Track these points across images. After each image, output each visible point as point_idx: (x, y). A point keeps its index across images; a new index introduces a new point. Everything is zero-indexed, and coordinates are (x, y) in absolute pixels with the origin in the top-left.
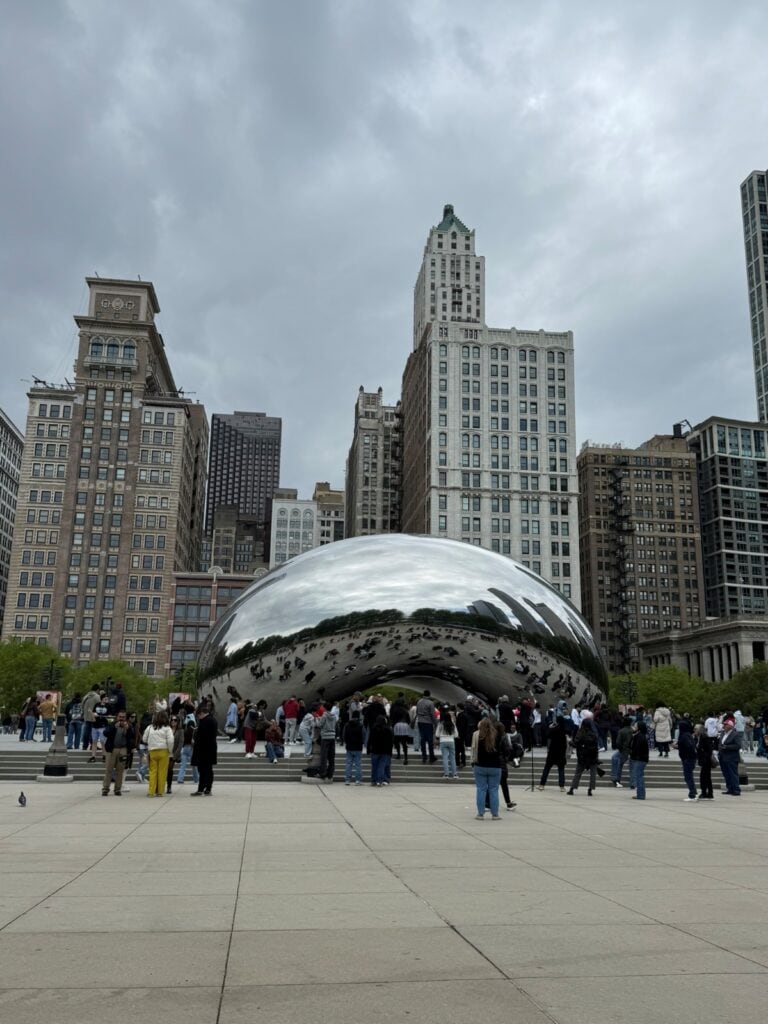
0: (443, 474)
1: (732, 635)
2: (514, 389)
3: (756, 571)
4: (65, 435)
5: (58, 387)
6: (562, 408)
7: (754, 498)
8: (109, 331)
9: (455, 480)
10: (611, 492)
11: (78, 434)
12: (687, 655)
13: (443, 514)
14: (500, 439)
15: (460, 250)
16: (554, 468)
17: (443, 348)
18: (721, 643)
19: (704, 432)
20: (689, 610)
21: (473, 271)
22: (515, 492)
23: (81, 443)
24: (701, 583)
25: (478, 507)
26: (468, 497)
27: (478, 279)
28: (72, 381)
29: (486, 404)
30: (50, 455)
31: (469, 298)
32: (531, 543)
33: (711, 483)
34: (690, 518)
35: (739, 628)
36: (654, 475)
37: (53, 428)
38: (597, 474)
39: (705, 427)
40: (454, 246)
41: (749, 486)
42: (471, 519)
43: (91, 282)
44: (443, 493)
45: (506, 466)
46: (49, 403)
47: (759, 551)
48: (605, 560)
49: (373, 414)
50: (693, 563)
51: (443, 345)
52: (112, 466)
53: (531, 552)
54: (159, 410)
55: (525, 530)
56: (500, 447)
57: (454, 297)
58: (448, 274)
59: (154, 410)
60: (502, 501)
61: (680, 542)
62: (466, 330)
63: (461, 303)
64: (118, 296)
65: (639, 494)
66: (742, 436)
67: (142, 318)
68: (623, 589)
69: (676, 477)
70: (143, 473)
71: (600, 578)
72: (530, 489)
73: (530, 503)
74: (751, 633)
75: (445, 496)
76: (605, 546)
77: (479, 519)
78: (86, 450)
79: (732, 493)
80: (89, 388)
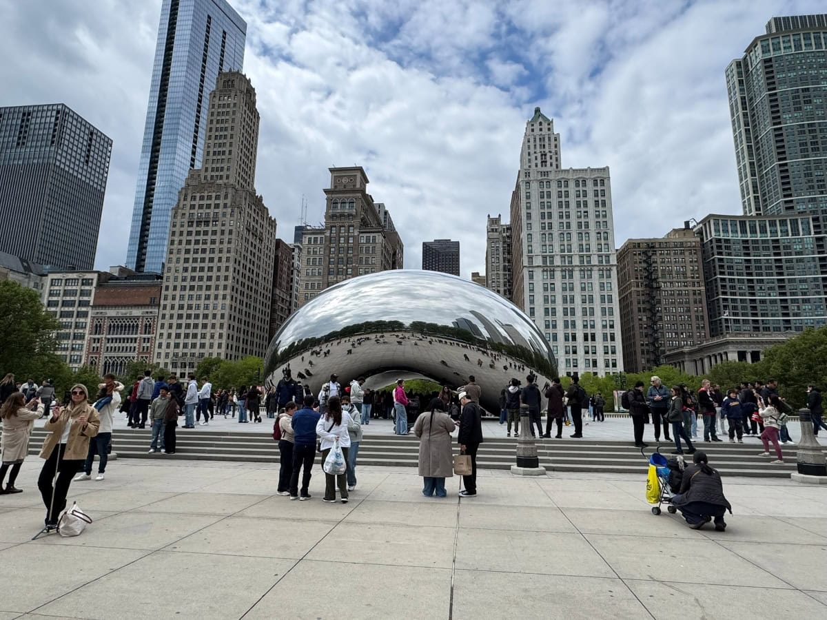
0: (530, 258)
1: (723, 347)
2: (573, 205)
3: (744, 308)
4: (321, 253)
5: (317, 228)
6: (604, 213)
7: (741, 263)
8: (341, 195)
9: (538, 261)
10: (644, 265)
11: (327, 251)
12: (695, 361)
13: (531, 282)
14: (565, 235)
15: (545, 132)
16: (600, 250)
17: (528, 184)
18: (716, 353)
19: (705, 225)
20: (698, 334)
21: (553, 143)
22: (576, 266)
23: (329, 256)
24: (706, 317)
25: (553, 277)
26: (547, 271)
27: (556, 146)
28: (324, 224)
29: (555, 215)
30: (314, 264)
31: (551, 158)
32: (587, 296)
33: (711, 255)
34: (697, 278)
35: (728, 343)
36: (672, 253)
37: (315, 250)
38: (635, 255)
39: (706, 221)
40: (541, 130)
41: (738, 256)
42: (549, 284)
43: (332, 170)
44: (531, 270)
45: (570, 251)
46: (313, 237)
47: (745, 296)
48: (642, 306)
49: (496, 229)
50: (700, 305)
51: (528, 182)
52: (345, 267)
53: (587, 302)
54: (368, 235)
55: (583, 289)
56: (565, 240)
57: (542, 159)
58: (538, 146)
59: (365, 235)
60: (568, 272)
61: (691, 293)
62: (541, 172)
63: (546, 162)
64: (344, 176)
65: (663, 265)
66: (731, 225)
67: (358, 186)
68: (655, 323)
69: (687, 253)
70: (361, 270)
71: (640, 317)
72: (585, 264)
73: (586, 273)
74: (736, 345)
75: (532, 271)
76: (642, 298)
77: (554, 284)
78: (332, 260)
79: (725, 261)
80: (332, 227)
